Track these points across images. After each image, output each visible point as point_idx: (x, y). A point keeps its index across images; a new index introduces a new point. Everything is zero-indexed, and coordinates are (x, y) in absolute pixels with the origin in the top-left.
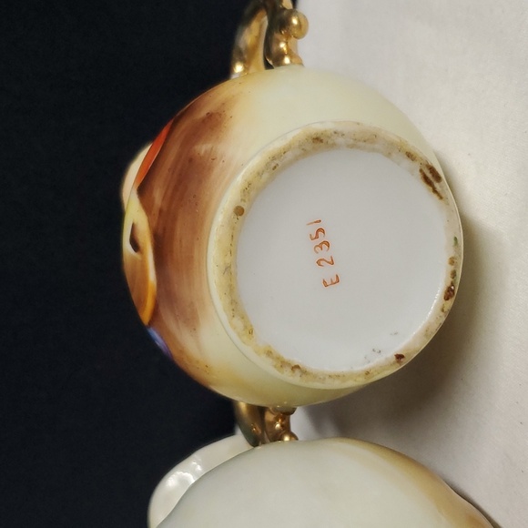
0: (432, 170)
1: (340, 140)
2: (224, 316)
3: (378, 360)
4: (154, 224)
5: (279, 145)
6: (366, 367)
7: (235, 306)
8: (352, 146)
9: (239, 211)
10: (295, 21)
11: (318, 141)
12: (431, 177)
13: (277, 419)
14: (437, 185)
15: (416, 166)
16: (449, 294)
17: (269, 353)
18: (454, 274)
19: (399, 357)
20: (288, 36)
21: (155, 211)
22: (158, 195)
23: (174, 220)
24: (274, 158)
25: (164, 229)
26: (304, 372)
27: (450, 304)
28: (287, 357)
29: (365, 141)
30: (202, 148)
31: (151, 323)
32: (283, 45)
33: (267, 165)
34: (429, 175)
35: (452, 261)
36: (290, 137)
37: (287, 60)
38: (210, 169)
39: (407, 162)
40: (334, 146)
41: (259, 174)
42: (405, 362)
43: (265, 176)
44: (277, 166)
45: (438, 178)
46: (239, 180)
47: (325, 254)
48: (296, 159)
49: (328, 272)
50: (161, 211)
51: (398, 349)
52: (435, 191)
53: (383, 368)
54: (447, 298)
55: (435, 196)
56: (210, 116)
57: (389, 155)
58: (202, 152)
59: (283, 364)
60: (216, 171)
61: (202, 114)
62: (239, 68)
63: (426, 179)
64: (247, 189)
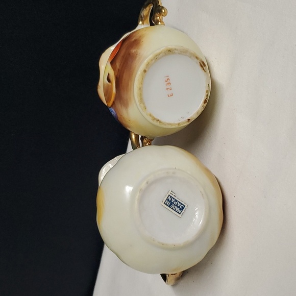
0: (203, 63)
1: (176, 51)
2: (138, 103)
3: (182, 120)
4: (116, 74)
5: (158, 51)
6: (179, 122)
7: (142, 100)
8: (179, 54)
9: (145, 71)
10: (163, 11)
11: (170, 51)
12: (202, 65)
13: (147, 142)
14: (204, 68)
15: (199, 61)
16: (205, 101)
17: (150, 115)
18: (207, 95)
19: (189, 120)
20: (160, 15)
21: (117, 70)
22: (118, 65)
23: (123, 73)
24: (156, 56)
25: (120, 76)
26: (160, 122)
27: (205, 105)
28: (155, 117)
29: (184, 52)
30: (133, 51)
31: (111, 106)
32: (158, 18)
33: (154, 58)
34: (202, 64)
35: (207, 92)
36: (162, 49)
37: (160, 23)
38: (136, 58)
39: (196, 60)
40: (174, 53)
41: (152, 60)
42: (191, 122)
43: (153, 61)
44: (157, 58)
45: (205, 65)
46: (146, 62)
47: (169, 86)
48: (163, 56)
49: (170, 92)
50: (119, 69)
51: (189, 118)
52: (203, 69)
53: (184, 123)
54: (204, 103)
55: (203, 71)
56: (135, 40)
57: (190, 57)
58: (133, 52)
59: (154, 119)
60: (137, 58)
61: (133, 40)
62: (141, 23)
63: (201, 65)
64: (148, 64)
